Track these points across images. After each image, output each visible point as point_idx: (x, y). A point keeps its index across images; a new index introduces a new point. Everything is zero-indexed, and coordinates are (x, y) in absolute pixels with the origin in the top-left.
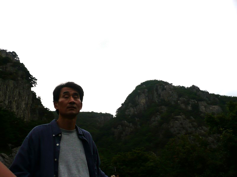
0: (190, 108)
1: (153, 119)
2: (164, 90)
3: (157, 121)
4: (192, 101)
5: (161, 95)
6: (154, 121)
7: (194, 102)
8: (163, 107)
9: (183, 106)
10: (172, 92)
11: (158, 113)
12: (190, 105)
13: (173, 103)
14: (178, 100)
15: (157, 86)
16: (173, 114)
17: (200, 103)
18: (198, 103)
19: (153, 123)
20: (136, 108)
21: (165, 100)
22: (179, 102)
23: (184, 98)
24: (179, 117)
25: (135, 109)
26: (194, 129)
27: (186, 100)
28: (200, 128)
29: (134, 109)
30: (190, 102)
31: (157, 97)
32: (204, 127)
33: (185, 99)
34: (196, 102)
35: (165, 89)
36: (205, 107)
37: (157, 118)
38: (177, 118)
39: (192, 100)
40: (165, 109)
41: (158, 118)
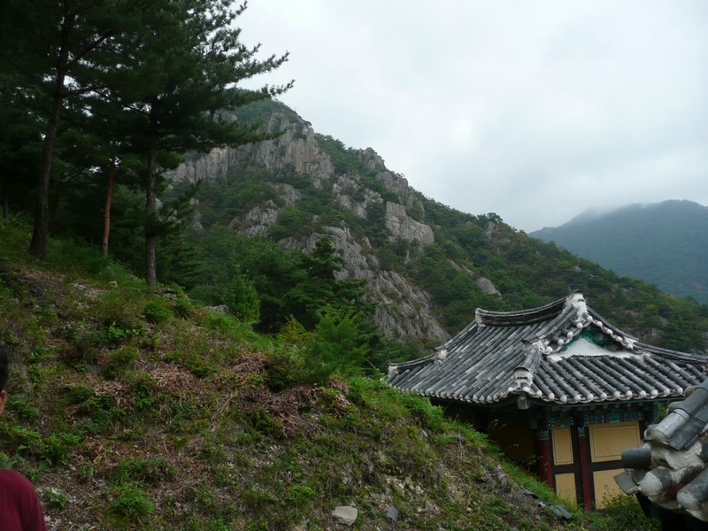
0: (361, 211)
1: (252, 215)
2: (301, 140)
3: (265, 224)
4: (371, 196)
5: (289, 150)
6: (257, 223)
7: (375, 198)
8: (288, 188)
9: (345, 201)
10: (320, 153)
11: (271, 201)
12: (365, 206)
13: (317, 184)
14: (334, 180)
15: (280, 120)
16: (316, 217)
17: (390, 205)
18: (385, 203)
19: (253, 228)
20: (194, 167)
21: (297, 170)
22: (335, 185)
23: (352, 179)
24: (338, 230)
25: (192, 169)
26: (370, 274)
27: (355, 186)
28: (386, 274)
29: (187, 165)
30: (366, 196)
31: (272, 153)
32: (395, 275)
33: (353, 182)
34: (381, 200)
35: (305, 138)
36: (401, 220)
37: (265, 216)
38: (331, 233)
39: (371, 192)
40: (291, 195)
41: (271, 217)
